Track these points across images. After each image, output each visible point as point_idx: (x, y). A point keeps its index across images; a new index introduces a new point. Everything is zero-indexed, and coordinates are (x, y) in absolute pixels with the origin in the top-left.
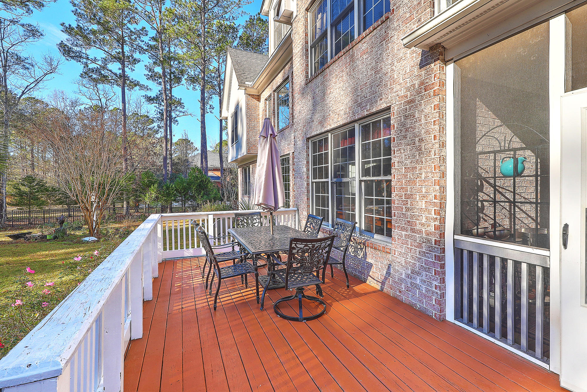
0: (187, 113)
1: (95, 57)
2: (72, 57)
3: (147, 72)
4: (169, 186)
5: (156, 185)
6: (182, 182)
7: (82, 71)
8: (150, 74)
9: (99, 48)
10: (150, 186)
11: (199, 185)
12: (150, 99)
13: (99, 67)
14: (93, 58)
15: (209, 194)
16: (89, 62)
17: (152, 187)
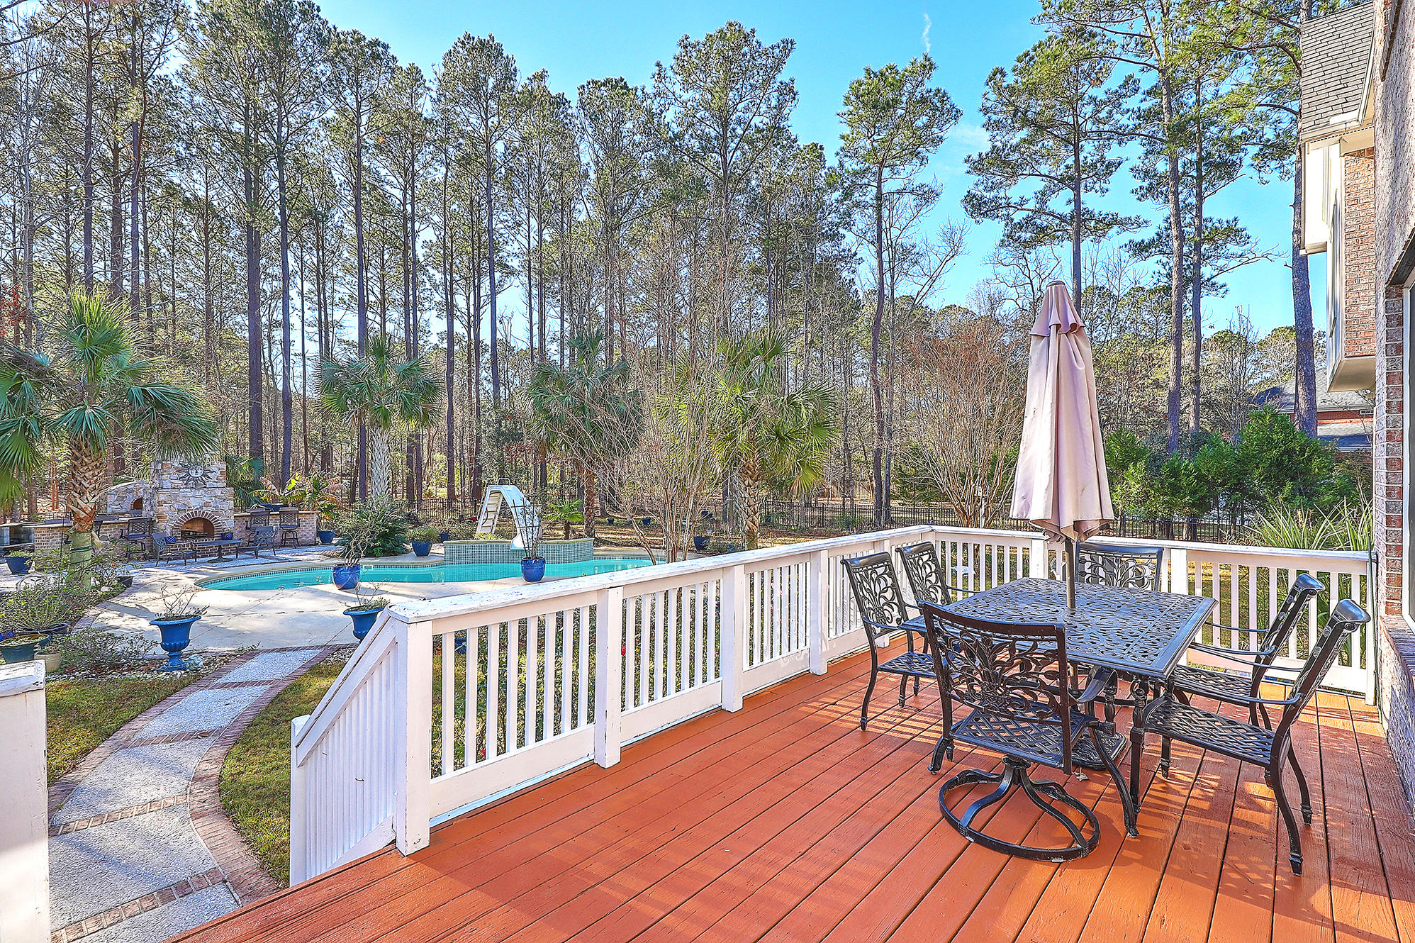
0: (1251, 256)
1: (1022, 196)
2: (985, 214)
3: (1139, 183)
4: (1179, 466)
5: (1141, 465)
6: (1220, 456)
7: (1002, 234)
8: (1146, 184)
9: (1030, 175)
10: (1126, 467)
11: (1279, 464)
12: (1140, 249)
13: (1031, 214)
14: (1018, 200)
15: (1317, 493)
16: (1011, 211)
17: (1131, 470)
